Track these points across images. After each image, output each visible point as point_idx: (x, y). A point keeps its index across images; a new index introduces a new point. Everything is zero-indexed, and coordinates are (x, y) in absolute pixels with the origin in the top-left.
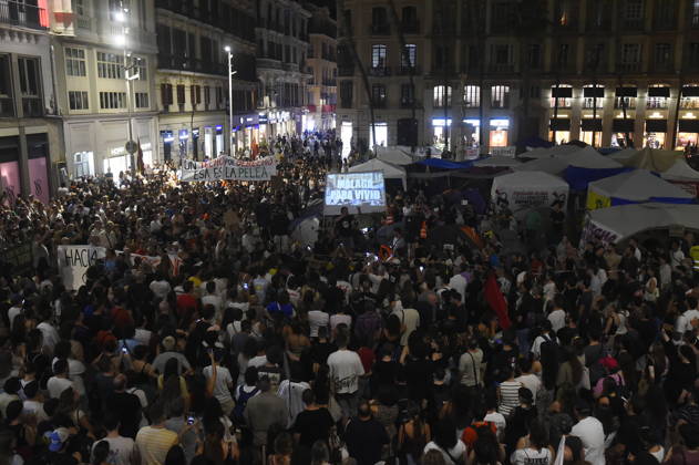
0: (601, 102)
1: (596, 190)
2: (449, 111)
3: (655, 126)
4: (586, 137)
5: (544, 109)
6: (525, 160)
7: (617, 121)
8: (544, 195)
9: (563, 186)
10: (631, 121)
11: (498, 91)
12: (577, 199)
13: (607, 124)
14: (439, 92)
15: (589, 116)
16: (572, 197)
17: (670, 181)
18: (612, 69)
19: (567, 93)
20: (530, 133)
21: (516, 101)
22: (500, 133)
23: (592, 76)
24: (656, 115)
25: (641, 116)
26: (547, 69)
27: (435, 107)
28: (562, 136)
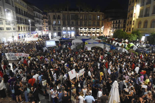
0: (86, 30)
1: (86, 42)
2: (66, 31)
3: (94, 33)
4: (85, 35)
5: (79, 31)
6: (76, 38)
7: (88, 32)
8: (79, 42)
9: (82, 41)
10: (90, 32)
11: (72, 28)
13: (87, 33)
14: (64, 28)
15: (85, 32)
16: (83, 43)
17: (96, 40)
18: (88, 25)
19: (82, 28)
20: (77, 34)
21: (75, 30)
22: (73, 34)
23: (85, 26)
24: (94, 32)
25: (92, 32)
26: (79, 25)
27: (63, 30)
28: (81, 35)
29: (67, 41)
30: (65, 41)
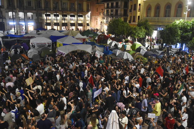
0: (58, 18)
1: (59, 42)
2: (14, 20)
3: (73, 25)
4: (55, 27)
5: (43, 20)
6: (39, 34)
7: (63, 23)
8: (45, 44)
9: (50, 41)
10: (67, 23)
11: (29, 14)
12: (54, 44)
13: (60, 24)
14: (10, 14)
15: (55, 22)
16: (53, 44)
17: (77, 39)
18: (60, 9)
19: (49, 15)
20: (40, 27)
21: (35, 17)
22: (31, 26)
23: (56, 11)
24: (72, 22)
25: (69, 22)
26: (43, 8)
27: (10, 19)
28: (49, 28)
29: (18, 41)
30: (15, 40)
